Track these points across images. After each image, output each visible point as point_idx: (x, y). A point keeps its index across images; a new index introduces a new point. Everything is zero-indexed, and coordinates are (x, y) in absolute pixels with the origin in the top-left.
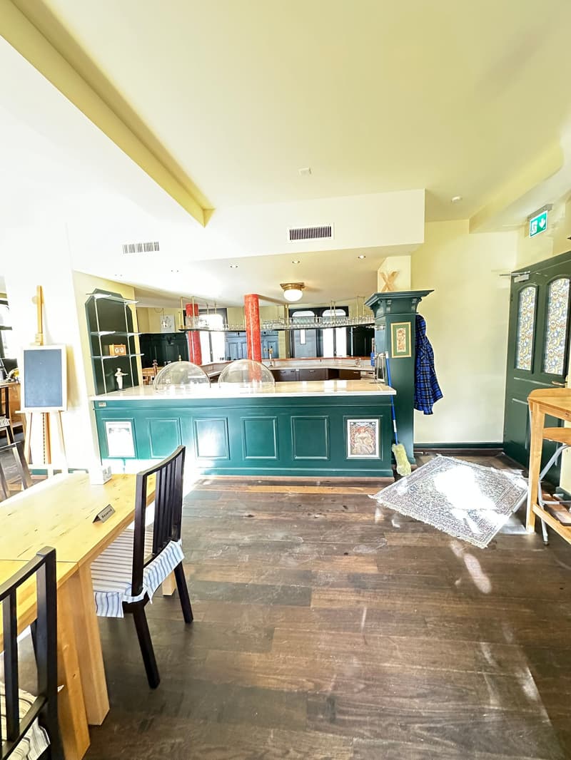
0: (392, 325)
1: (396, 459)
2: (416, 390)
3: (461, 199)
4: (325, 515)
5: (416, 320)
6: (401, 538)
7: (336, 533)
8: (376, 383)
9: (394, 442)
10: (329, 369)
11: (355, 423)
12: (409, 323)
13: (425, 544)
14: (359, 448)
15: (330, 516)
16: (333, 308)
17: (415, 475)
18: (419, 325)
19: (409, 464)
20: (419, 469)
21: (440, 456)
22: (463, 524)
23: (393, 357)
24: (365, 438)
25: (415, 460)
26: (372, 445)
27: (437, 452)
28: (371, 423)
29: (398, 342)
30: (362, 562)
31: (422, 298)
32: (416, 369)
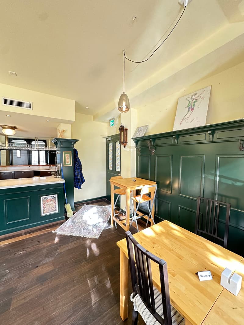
0: (63, 152)
1: (67, 211)
2: (75, 180)
3: (89, 108)
4: (25, 250)
5: (74, 151)
6: (66, 247)
7: (32, 258)
8: (57, 177)
9: (65, 203)
10: (34, 171)
11: (45, 198)
12: (71, 152)
13: (76, 246)
14: (48, 210)
15: (28, 250)
16: (36, 140)
17: (75, 216)
18: (75, 153)
19: (72, 211)
20: (77, 212)
21: (85, 205)
22: (92, 231)
23: (64, 166)
24: (50, 204)
25: (75, 209)
26: (54, 207)
27: (85, 204)
28: (53, 197)
29: (66, 159)
30: (45, 267)
31: (76, 142)
32: (74, 171)
